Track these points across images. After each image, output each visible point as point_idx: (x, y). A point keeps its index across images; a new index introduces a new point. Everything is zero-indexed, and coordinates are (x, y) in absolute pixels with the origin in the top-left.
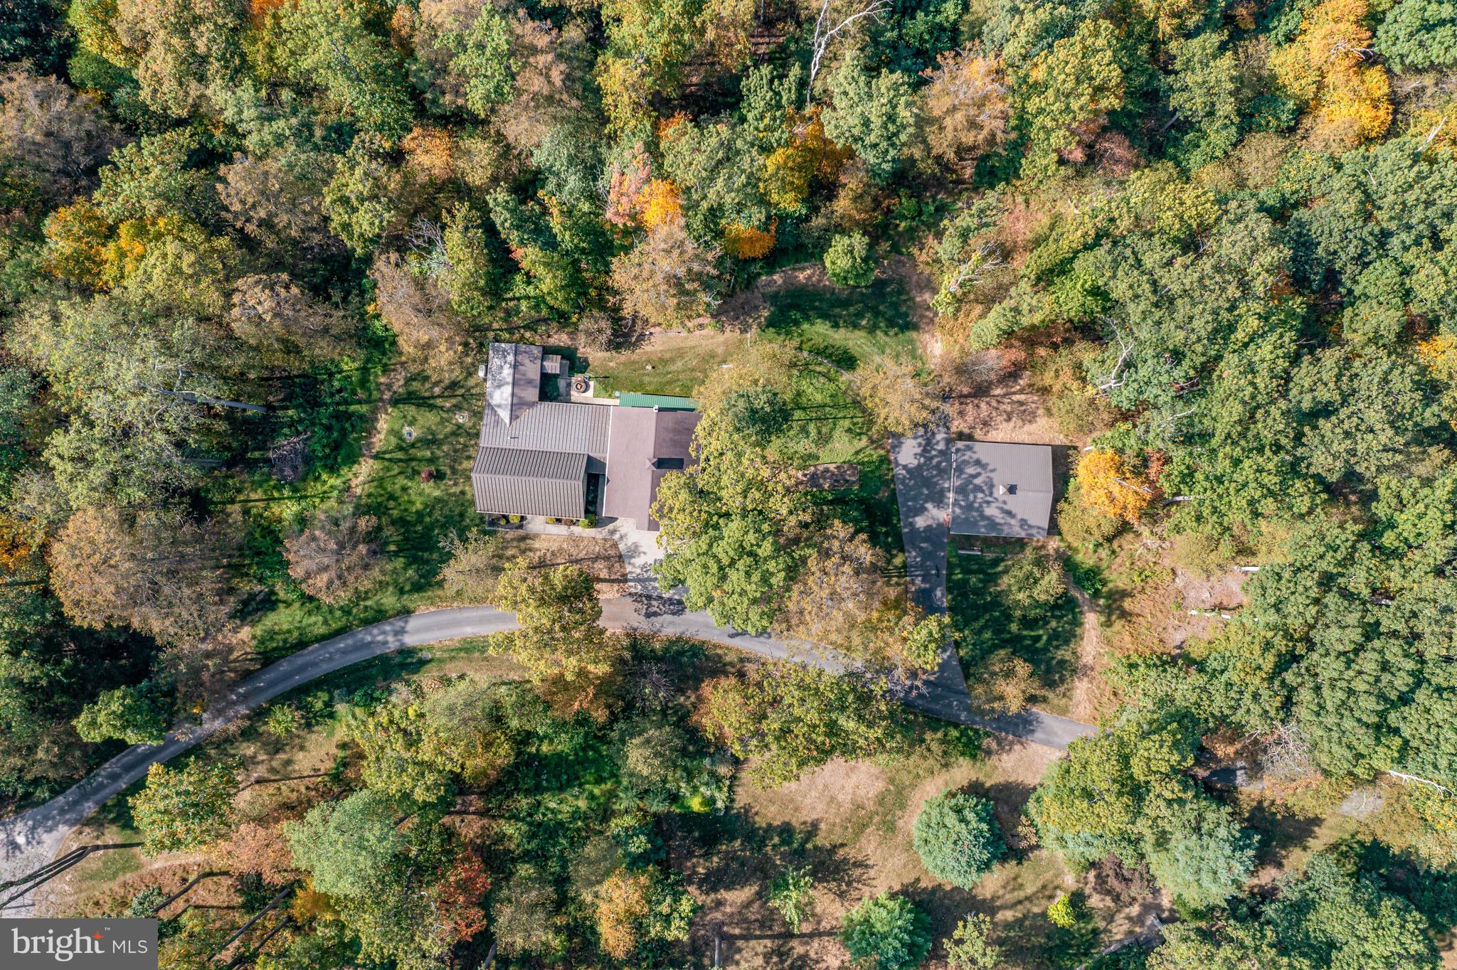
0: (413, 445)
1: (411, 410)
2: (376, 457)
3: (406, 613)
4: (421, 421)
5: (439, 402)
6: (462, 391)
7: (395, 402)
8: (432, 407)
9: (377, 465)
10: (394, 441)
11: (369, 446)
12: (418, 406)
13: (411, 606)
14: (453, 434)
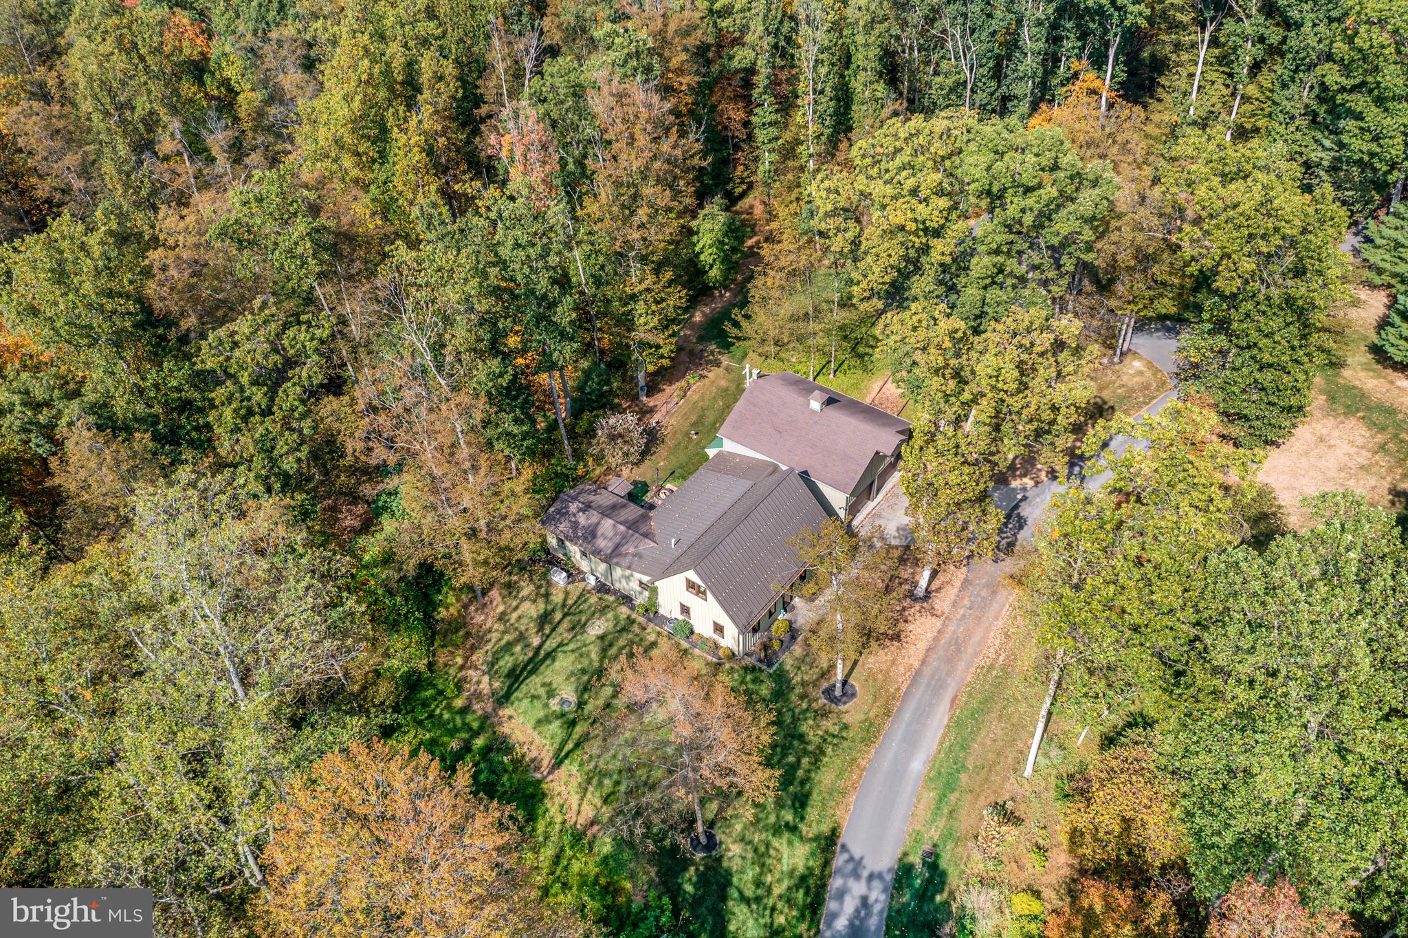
0: (581, 705)
1: (534, 684)
2: (558, 763)
3: (829, 843)
4: (558, 681)
5: (550, 644)
6: (558, 616)
7: (504, 699)
8: (550, 655)
9: (571, 767)
10: (555, 727)
11: (536, 763)
12: (533, 671)
13: (825, 828)
14: (604, 650)
